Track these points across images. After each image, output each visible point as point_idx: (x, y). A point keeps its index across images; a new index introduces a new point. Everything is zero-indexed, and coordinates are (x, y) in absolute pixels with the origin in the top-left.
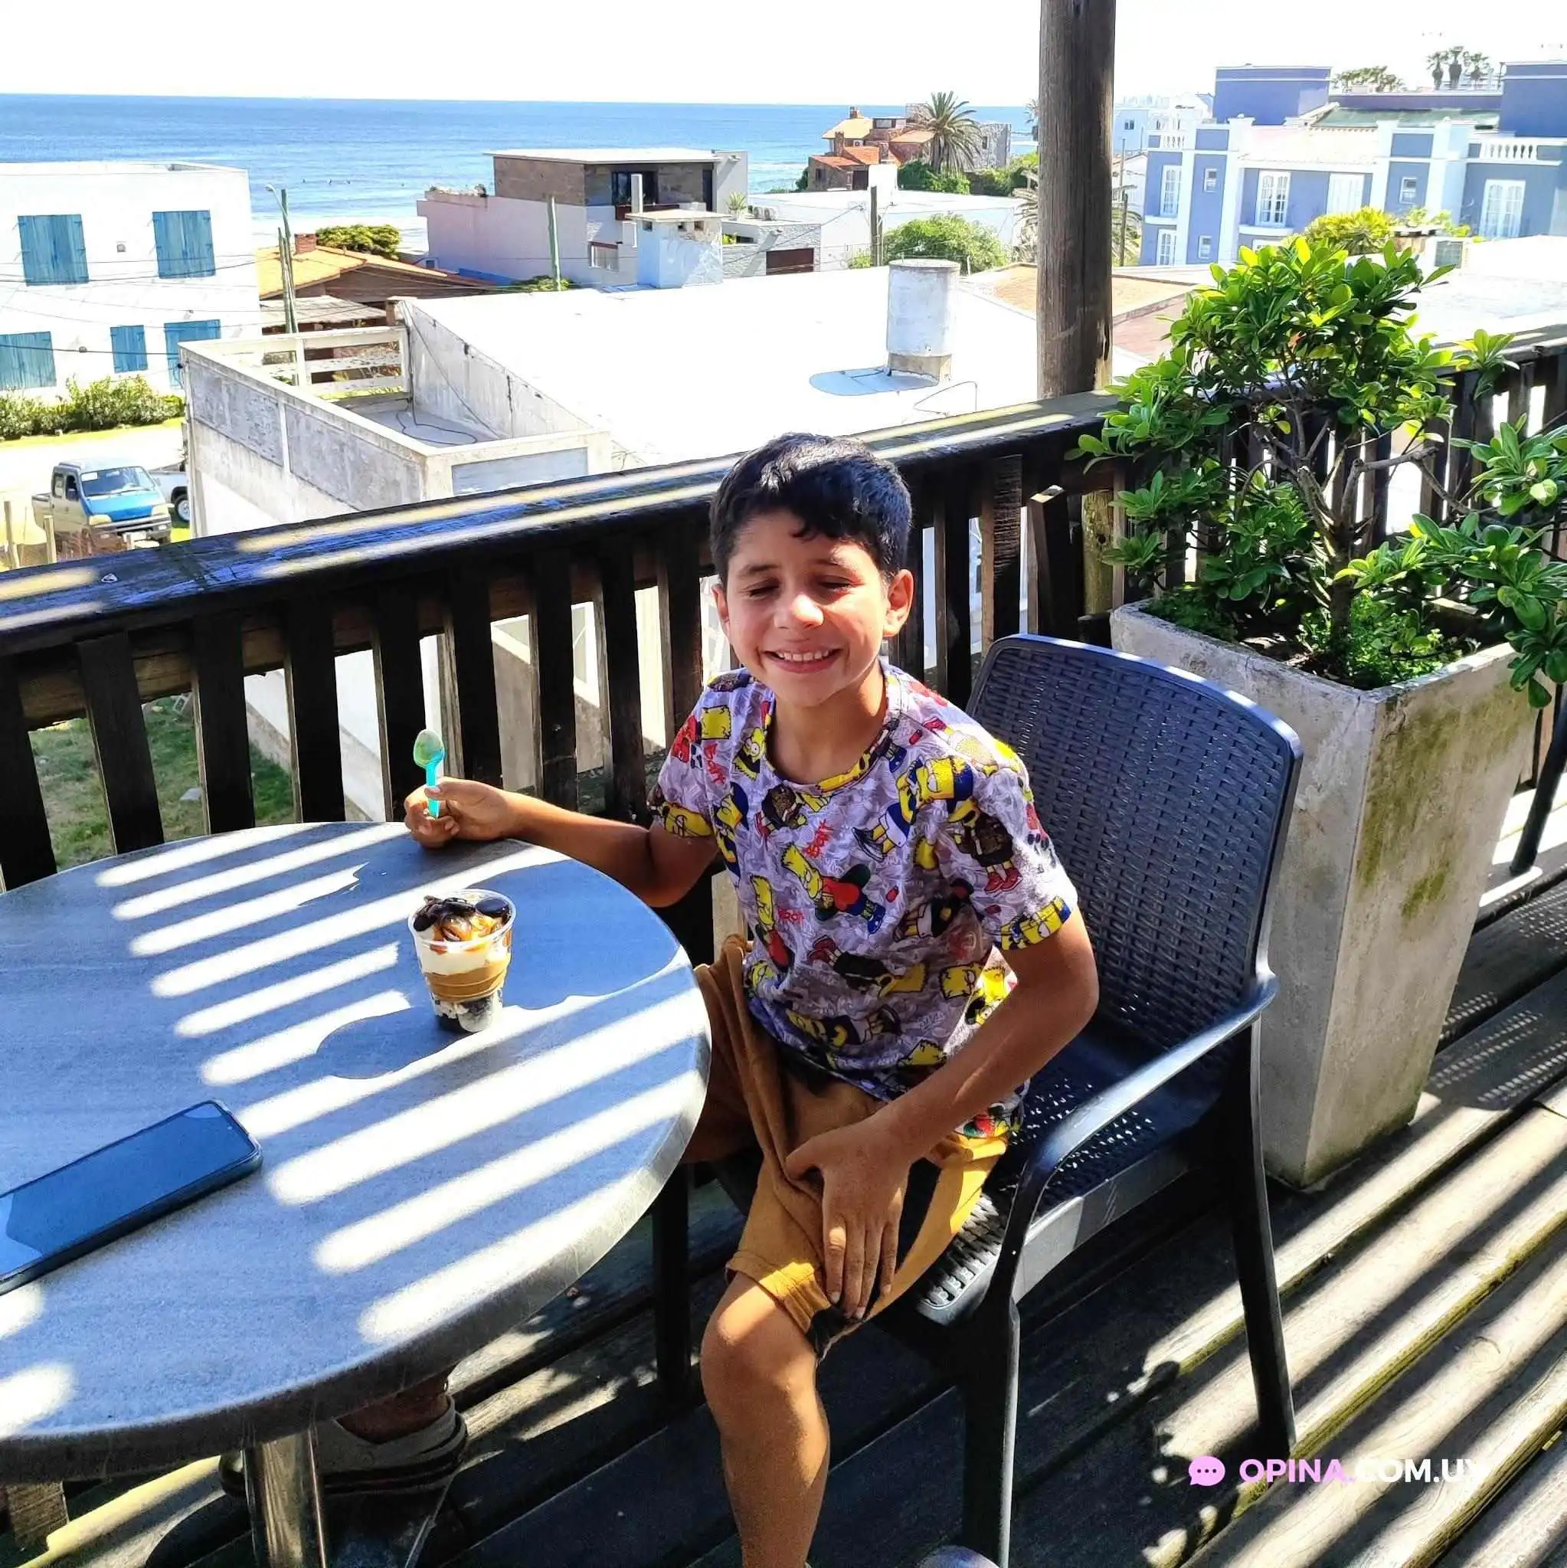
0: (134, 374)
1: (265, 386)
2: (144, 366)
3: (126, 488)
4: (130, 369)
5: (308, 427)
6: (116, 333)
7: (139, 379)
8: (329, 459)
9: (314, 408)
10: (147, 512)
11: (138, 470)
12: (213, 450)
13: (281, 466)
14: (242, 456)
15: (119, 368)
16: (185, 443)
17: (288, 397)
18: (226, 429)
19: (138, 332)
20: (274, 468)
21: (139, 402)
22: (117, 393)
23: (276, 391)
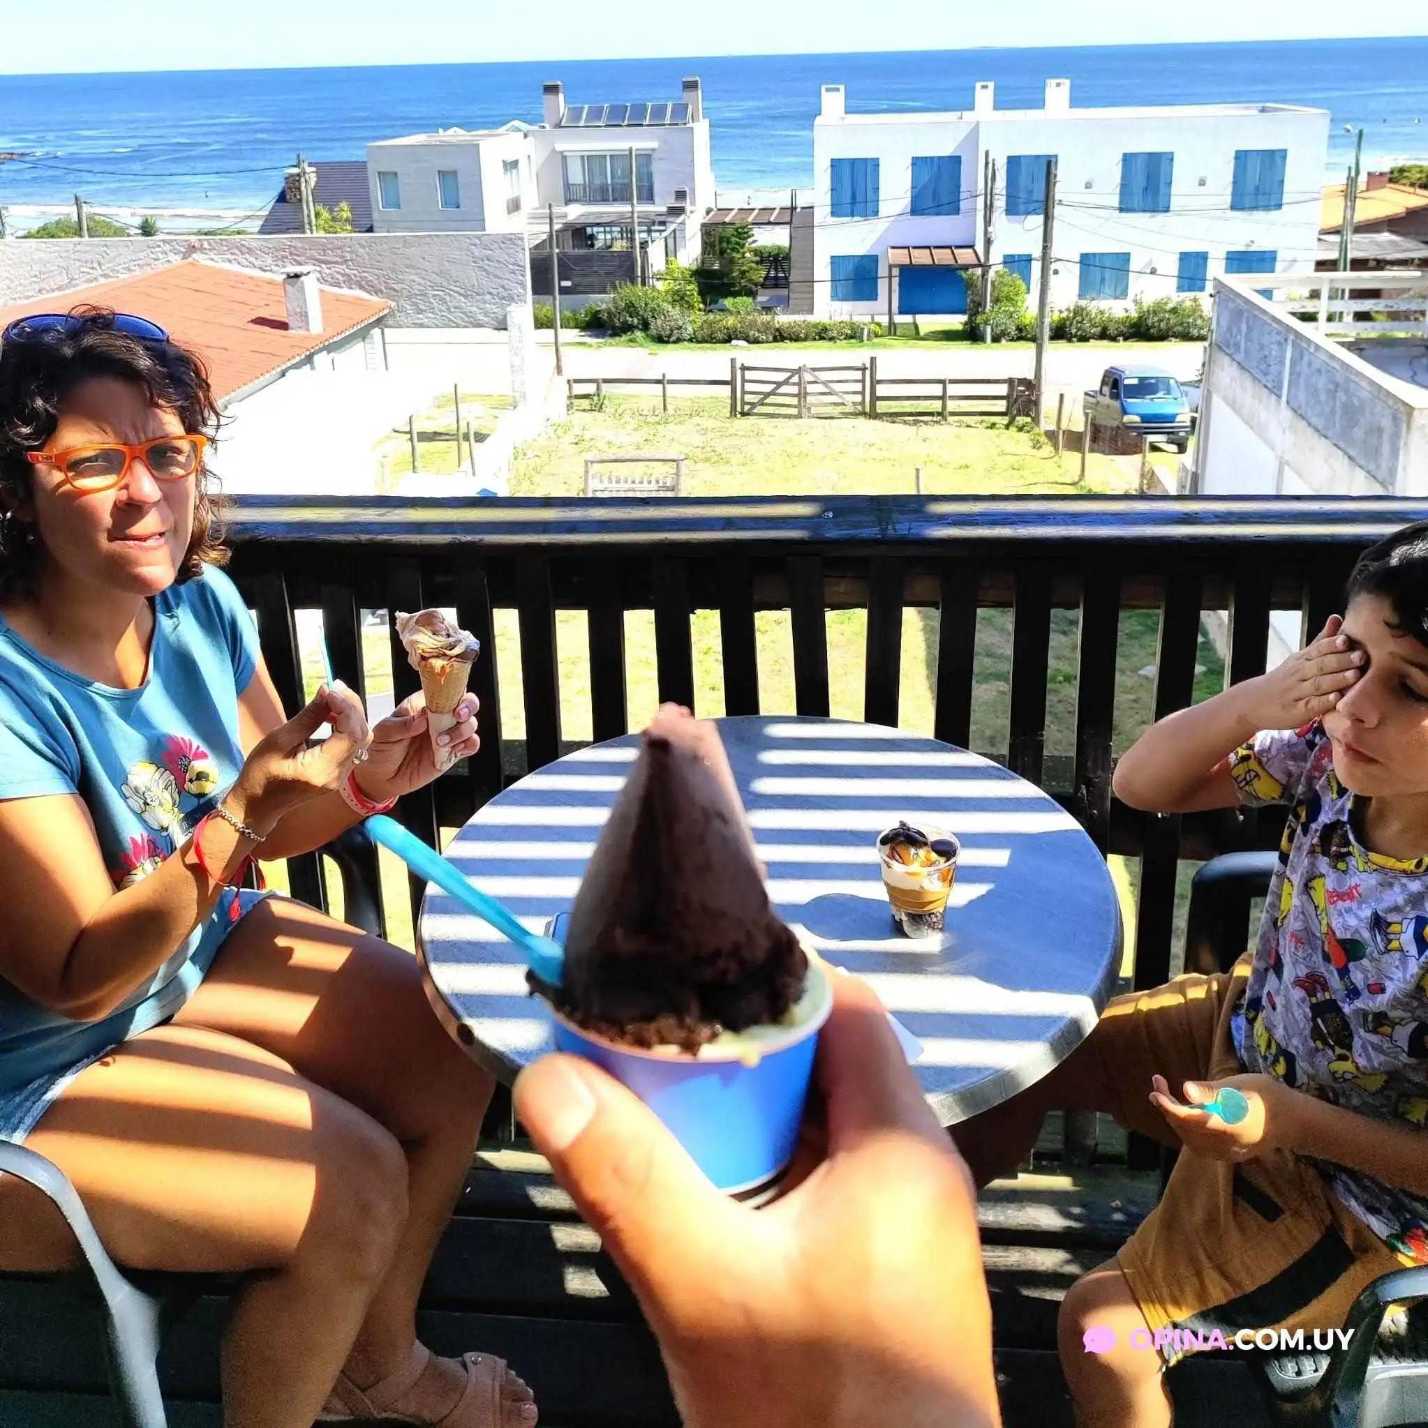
0: (1191, 295)
1: (1279, 322)
2: (1202, 289)
3: (1160, 394)
4: (1189, 290)
5: (1310, 365)
6: (1184, 257)
7: (1195, 300)
8: (1323, 397)
9: (1318, 347)
10: (1171, 418)
11: (1172, 382)
12: (1226, 373)
13: (1279, 397)
14: (1248, 382)
15: (1180, 289)
16: (1204, 365)
17: (1298, 335)
18: (1240, 357)
19: (1202, 257)
20: (1273, 397)
21: (1191, 320)
22: (1174, 311)
23: (1289, 329)
